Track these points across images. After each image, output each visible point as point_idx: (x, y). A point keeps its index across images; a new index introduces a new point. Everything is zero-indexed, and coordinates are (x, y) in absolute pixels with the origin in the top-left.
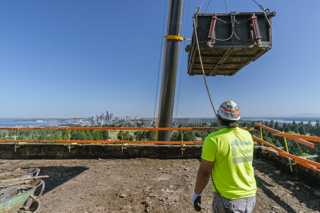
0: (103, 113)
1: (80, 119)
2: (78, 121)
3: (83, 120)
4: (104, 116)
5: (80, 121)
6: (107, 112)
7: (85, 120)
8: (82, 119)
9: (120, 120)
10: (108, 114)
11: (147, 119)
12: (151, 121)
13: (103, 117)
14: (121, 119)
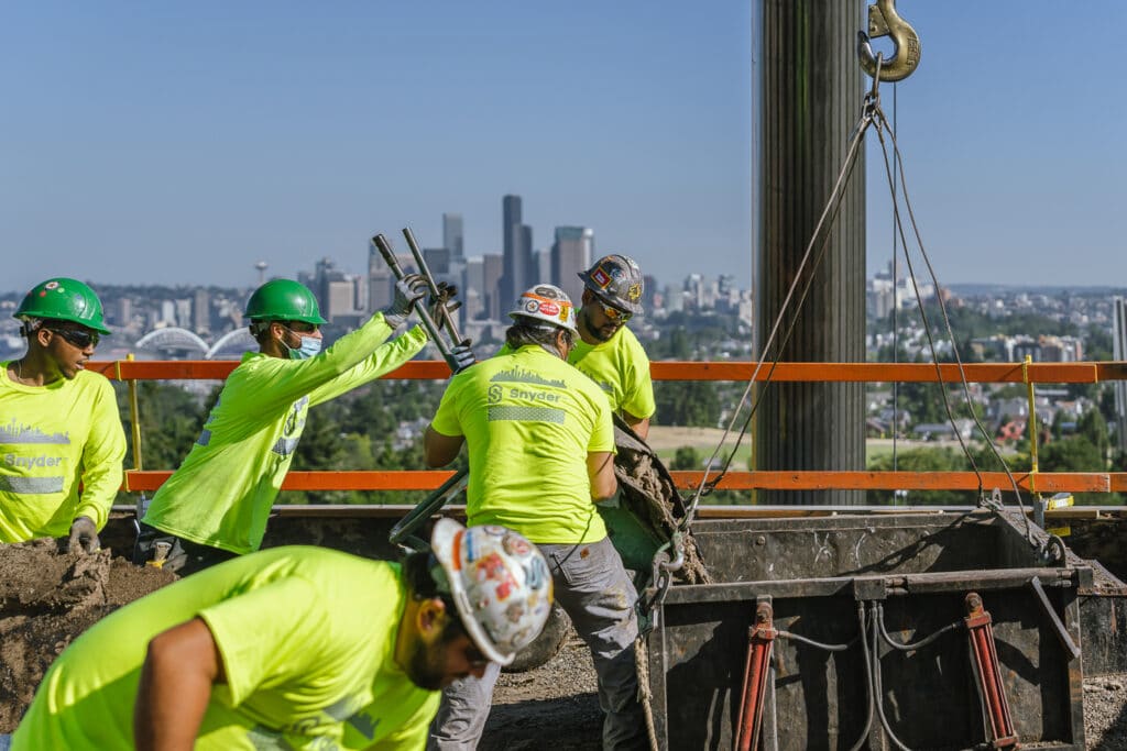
0: (452, 226)
1: (153, 297)
2: (132, 327)
3: (203, 313)
4: (474, 258)
5: (161, 327)
6: (511, 206)
7: (227, 308)
8: (185, 305)
9: (676, 318)
10: (527, 233)
11: (1009, 298)
12: (1065, 329)
13: (455, 270)
14: (691, 305)
